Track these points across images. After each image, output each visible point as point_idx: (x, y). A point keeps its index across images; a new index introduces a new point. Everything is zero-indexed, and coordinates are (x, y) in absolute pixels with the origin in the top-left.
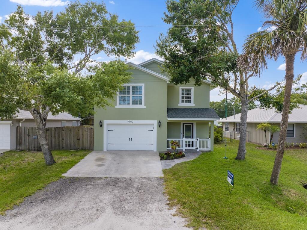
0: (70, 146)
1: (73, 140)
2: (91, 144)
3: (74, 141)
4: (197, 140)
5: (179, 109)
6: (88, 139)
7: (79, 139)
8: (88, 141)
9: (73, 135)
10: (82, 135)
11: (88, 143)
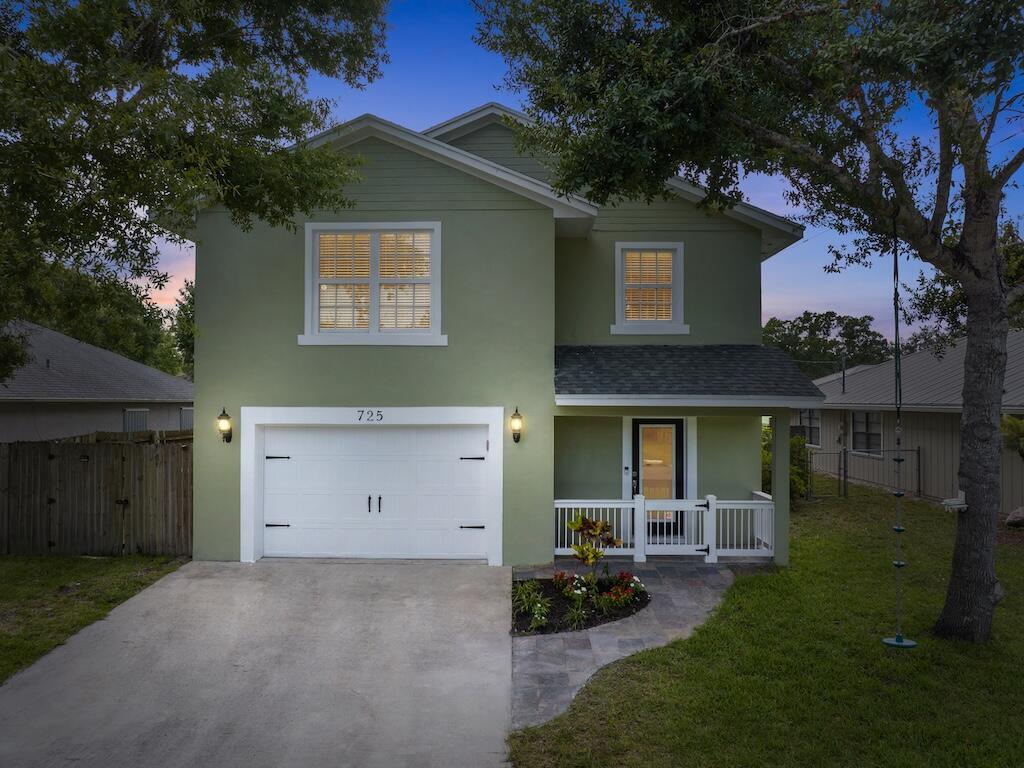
0: (85, 537)
1: (99, 508)
2: (179, 527)
3: (102, 512)
4: (707, 506)
5: (611, 348)
6: (167, 502)
7: (126, 503)
8: (166, 510)
9: (99, 482)
10: (140, 479)
11: (166, 521)
